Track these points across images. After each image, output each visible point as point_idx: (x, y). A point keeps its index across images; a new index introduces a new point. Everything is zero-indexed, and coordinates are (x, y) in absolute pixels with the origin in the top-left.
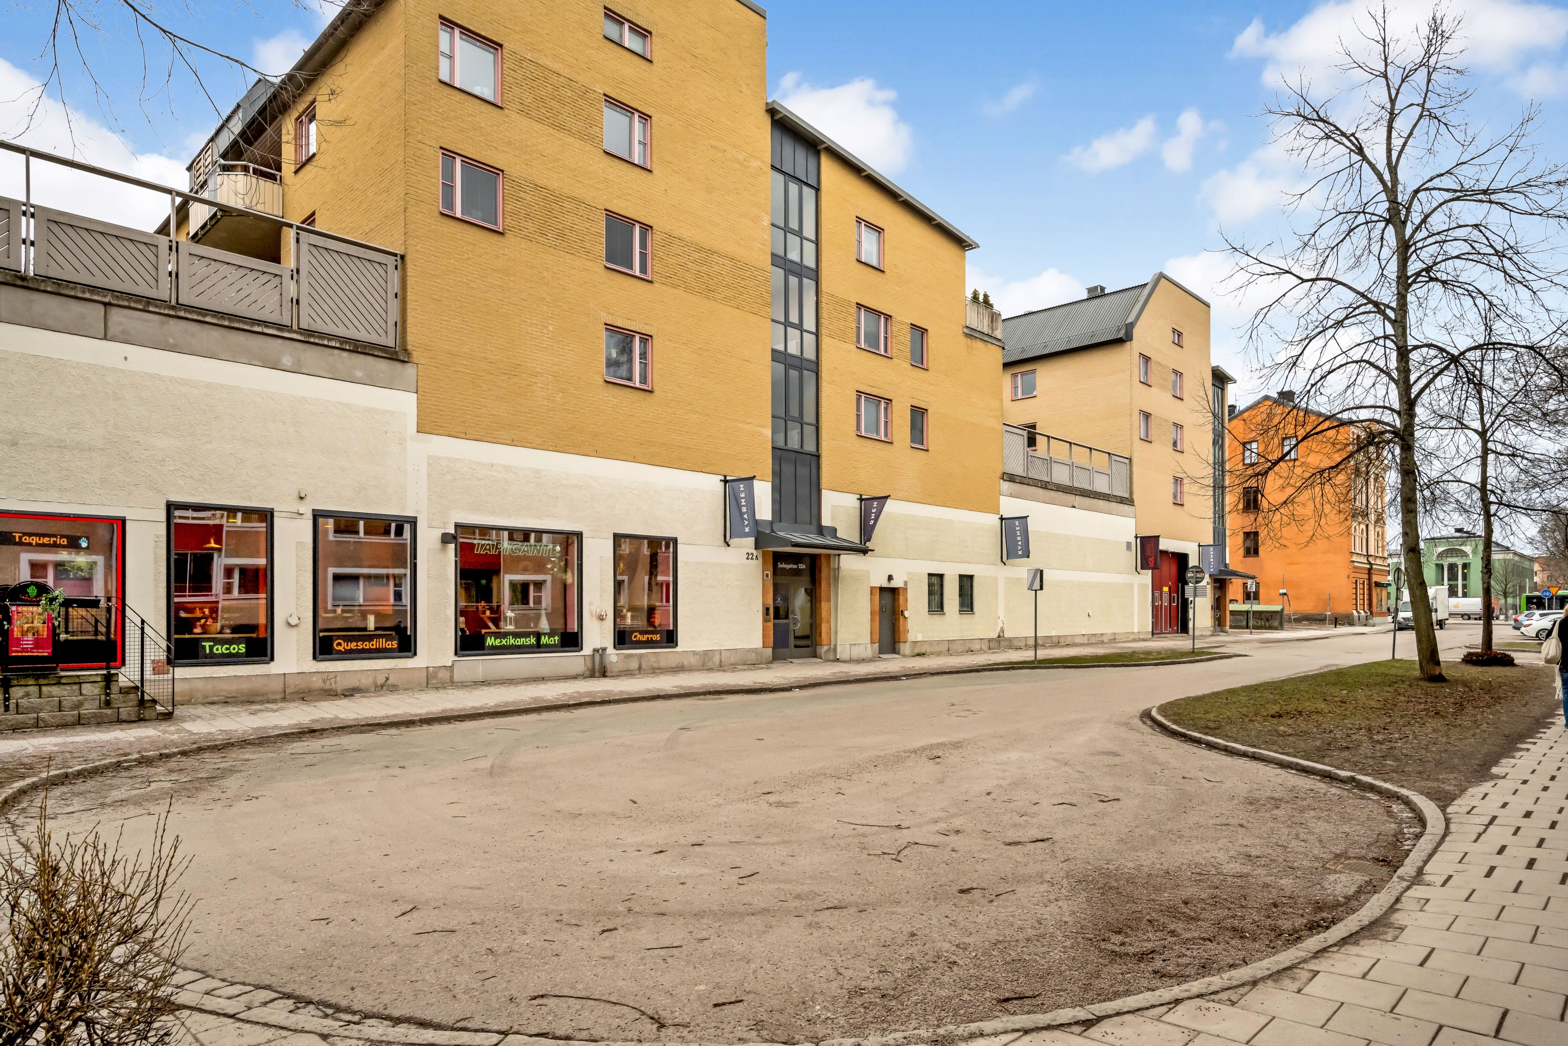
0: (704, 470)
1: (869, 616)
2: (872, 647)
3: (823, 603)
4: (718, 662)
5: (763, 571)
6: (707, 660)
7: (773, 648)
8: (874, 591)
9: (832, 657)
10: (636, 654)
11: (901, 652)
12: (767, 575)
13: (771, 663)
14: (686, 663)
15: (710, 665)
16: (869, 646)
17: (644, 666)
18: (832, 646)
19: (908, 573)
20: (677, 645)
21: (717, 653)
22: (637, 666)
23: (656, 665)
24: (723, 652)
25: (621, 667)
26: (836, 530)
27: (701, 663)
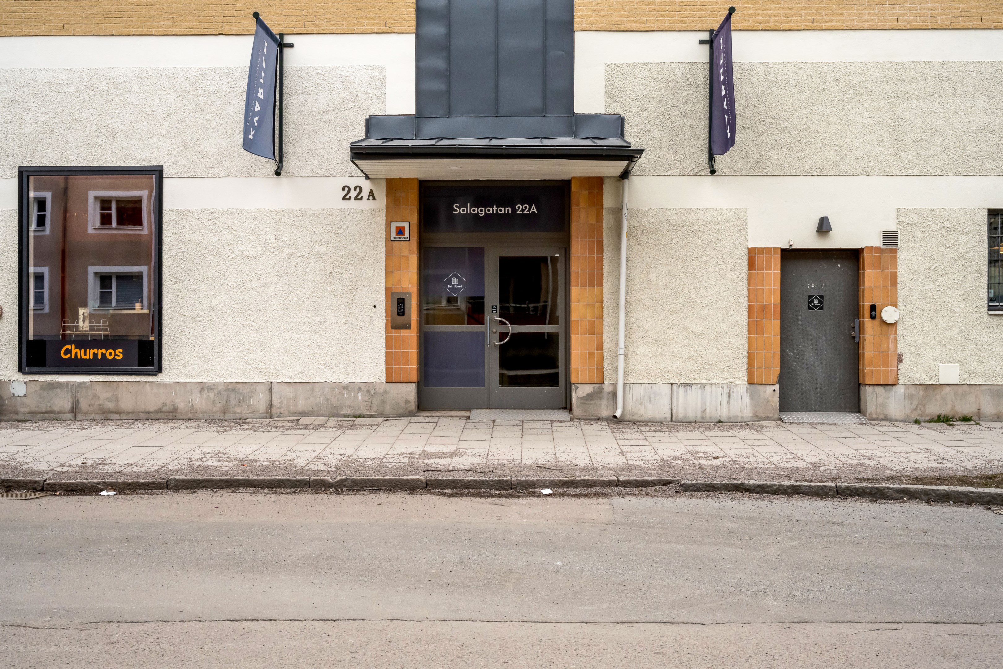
0: (226, 30)
1: (743, 319)
2: (752, 396)
3: (575, 291)
4: (262, 406)
5: (389, 224)
6: (233, 401)
7: (418, 383)
8: (759, 259)
9: (605, 413)
10: (68, 383)
11: (868, 411)
12: (400, 232)
13: (411, 414)
14: (181, 405)
15: (242, 410)
16: (742, 389)
17: (84, 405)
18: (607, 387)
19: (899, 212)
20: (160, 370)
21: (262, 389)
22: (68, 406)
23: (110, 405)
24: (275, 388)
25: (32, 403)
26: (622, 121)
27: (219, 405)
